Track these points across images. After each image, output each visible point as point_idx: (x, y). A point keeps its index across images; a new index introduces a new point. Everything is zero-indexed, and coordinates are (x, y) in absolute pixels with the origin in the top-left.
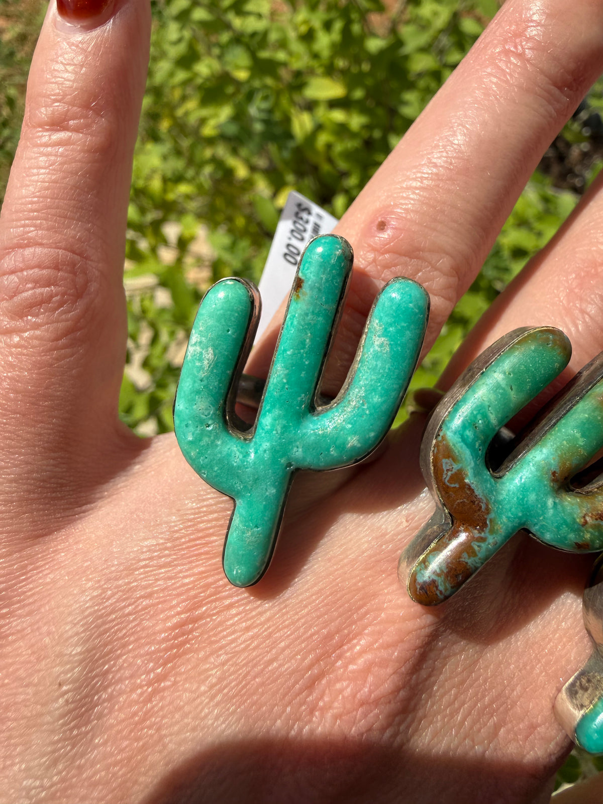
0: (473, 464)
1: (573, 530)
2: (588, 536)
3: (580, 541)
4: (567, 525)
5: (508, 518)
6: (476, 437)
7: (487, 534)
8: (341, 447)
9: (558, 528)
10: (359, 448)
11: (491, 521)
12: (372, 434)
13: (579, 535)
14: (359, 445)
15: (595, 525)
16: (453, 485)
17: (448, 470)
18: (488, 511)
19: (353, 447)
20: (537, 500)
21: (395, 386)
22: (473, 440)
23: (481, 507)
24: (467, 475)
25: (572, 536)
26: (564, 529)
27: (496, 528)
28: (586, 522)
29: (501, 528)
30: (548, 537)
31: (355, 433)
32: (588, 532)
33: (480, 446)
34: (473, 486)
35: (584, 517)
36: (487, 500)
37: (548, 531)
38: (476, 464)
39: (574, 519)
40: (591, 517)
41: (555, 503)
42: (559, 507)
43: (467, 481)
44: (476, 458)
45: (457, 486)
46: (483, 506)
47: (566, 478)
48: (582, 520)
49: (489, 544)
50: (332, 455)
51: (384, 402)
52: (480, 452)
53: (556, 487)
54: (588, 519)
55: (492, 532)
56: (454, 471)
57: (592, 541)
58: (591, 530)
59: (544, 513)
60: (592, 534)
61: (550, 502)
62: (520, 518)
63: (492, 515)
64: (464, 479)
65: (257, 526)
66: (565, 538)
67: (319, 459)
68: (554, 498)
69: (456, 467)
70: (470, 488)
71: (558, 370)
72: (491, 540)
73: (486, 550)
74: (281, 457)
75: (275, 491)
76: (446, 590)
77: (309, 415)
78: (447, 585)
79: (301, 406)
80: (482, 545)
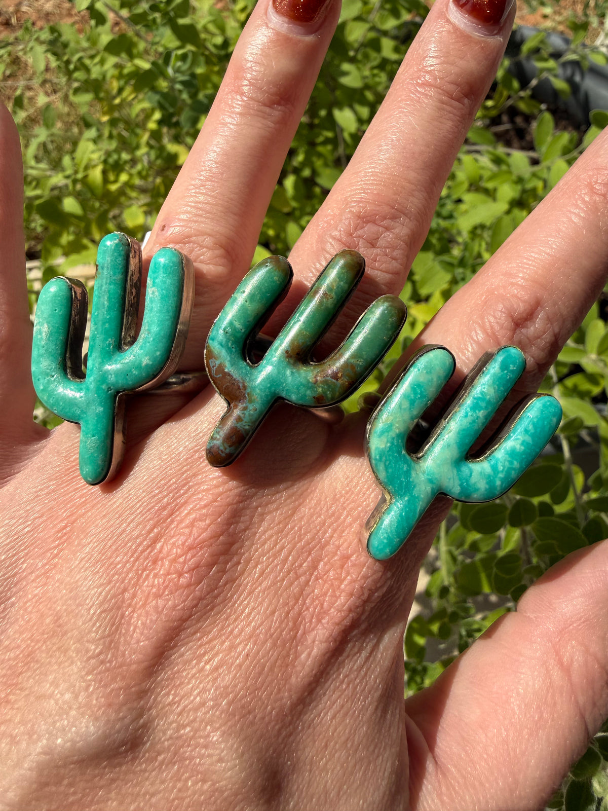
0: (229, 358)
1: (309, 388)
2: (320, 390)
3: (316, 396)
4: (304, 386)
5: (261, 390)
6: (228, 340)
7: (248, 404)
8: (139, 367)
9: (298, 389)
10: (152, 365)
11: (248, 394)
12: (158, 353)
13: (314, 391)
14: (151, 363)
15: (323, 381)
16: (218, 376)
17: (213, 367)
18: (245, 388)
19: (147, 365)
20: (279, 373)
21: (167, 317)
22: (226, 341)
23: (239, 386)
24: (225, 366)
25: (308, 392)
26: (302, 390)
27: (253, 398)
28: (316, 381)
29: (257, 398)
30: (293, 397)
31: (146, 355)
32: (319, 387)
33: (232, 344)
34: (232, 373)
35: (315, 377)
36: (243, 381)
37: (293, 393)
38: (231, 358)
39: (308, 380)
40: (320, 376)
41: (292, 372)
42: (296, 374)
43: (226, 370)
44: (231, 353)
45: (221, 375)
46: (241, 385)
47: (298, 354)
48: (314, 380)
49: (250, 410)
50: (135, 374)
51: (160, 330)
52: (234, 350)
53: (292, 361)
54: (319, 378)
55: (251, 401)
56: (217, 365)
57: (324, 393)
58: (321, 385)
59: (285, 381)
60: (322, 388)
61: (288, 372)
62: (270, 388)
63: (248, 390)
64: (224, 370)
65: (93, 436)
66: (305, 395)
67: (127, 379)
68: (292, 369)
69: (218, 362)
70: (229, 375)
71: (278, 282)
72: (251, 407)
73: (250, 415)
74: (102, 384)
75: (102, 409)
76: (225, 449)
77: (118, 353)
78: (225, 445)
79: (109, 347)
80: (245, 412)
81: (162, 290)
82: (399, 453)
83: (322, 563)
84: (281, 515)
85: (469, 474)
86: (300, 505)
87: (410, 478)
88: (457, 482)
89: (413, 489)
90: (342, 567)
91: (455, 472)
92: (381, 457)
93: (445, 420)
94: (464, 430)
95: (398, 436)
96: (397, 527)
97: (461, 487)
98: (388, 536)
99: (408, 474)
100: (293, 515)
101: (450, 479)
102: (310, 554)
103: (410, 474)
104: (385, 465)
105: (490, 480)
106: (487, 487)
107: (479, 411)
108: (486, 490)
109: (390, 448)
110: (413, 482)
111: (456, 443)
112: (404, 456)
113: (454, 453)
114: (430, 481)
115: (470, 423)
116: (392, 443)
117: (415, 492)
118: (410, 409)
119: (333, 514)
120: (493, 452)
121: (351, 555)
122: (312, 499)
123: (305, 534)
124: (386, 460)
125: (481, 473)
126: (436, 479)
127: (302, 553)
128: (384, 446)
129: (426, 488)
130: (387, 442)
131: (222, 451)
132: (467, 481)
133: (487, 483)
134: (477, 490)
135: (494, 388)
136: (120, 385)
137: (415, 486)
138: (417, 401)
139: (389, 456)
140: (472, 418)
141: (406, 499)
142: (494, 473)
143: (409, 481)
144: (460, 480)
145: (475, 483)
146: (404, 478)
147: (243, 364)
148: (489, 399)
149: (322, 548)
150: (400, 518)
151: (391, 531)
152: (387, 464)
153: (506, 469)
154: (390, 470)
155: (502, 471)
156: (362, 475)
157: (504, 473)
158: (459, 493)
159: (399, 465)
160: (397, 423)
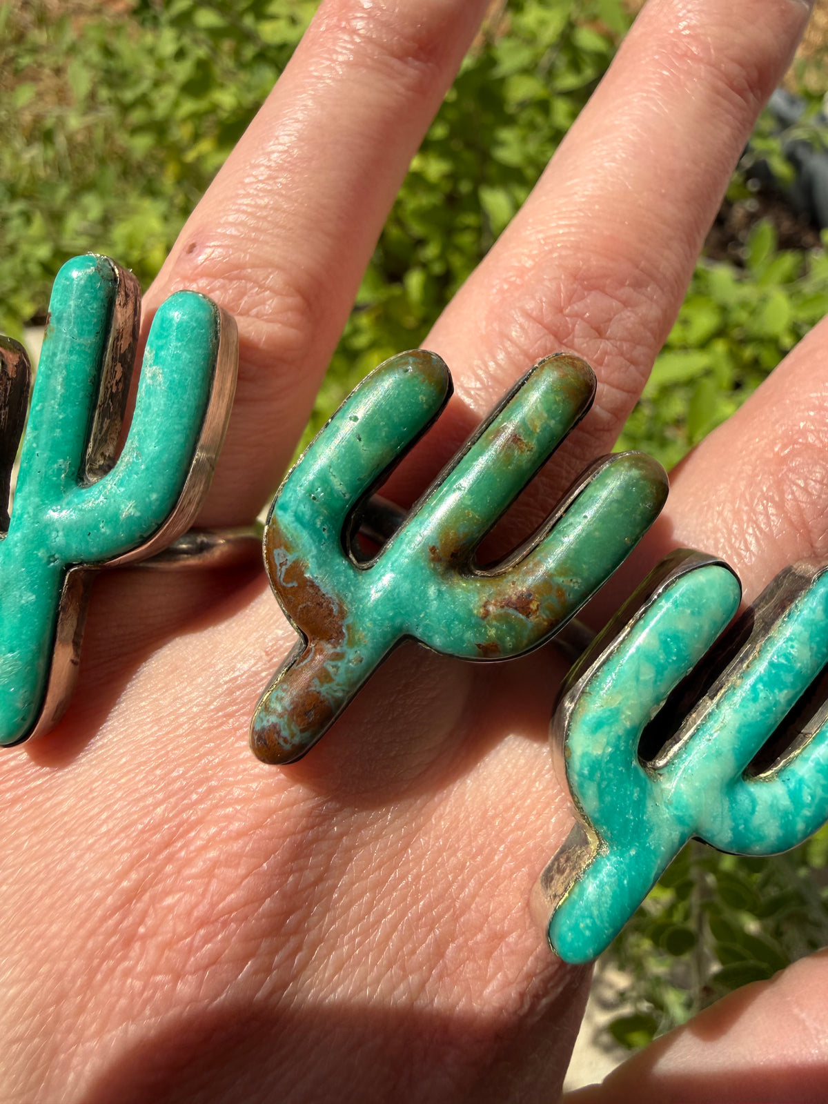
0: (314, 552)
1: (470, 626)
2: (492, 632)
3: (483, 642)
4: (460, 622)
5: (374, 621)
6: (316, 513)
7: (345, 648)
8: (113, 520)
9: (448, 626)
10: (139, 518)
11: (348, 628)
12: (154, 496)
13: (481, 634)
14: (138, 514)
15: (500, 615)
16: (290, 585)
17: (281, 565)
18: (343, 614)
19: (130, 517)
20: (413, 590)
21: (176, 427)
22: (312, 516)
23: (331, 610)
24: (307, 567)
25: (469, 635)
26: (457, 627)
27: (356, 637)
28: (487, 613)
29: (365, 636)
30: (438, 641)
31: (130, 498)
32: (491, 626)
33: (323, 524)
34: (317, 582)
35: (485, 606)
36: (340, 599)
37: (437, 633)
38: (319, 551)
39: (470, 611)
40: (495, 605)
41: (439, 591)
42: (447, 596)
43: (307, 575)
44: (320, 541)
45: (295, 584)
46: (335, 609)
47: (453, 555)
48: (482, 610)
49: (349, 661)
50: (104, 534)
51: (161, 452)
52: (325, 534)
53: (440, 569)
54: (491, 608)
55: (352, 643)
56: (289, 563)
57: (500, 638)
58: (494, 623)
59: (425, 608)
60: (497, 629)
61: (432, 591)
62: (392, 619)
63: (349, 620)
64: (303, 573)
65: (11, 651)
66: (461, 639)
67: (88, 542)
68: (439, 584)
69: (291, 558)
70: (313, 585)
71: (425, 406)
72: (351, 655)
73: (348, 670)
74: (38, 548)
75: (34, 597)
76: (293, 736)
77: (75, 489)
78: (293, 727)
79: (59, 476)
80: (340, 664)
81: (172, 371)
82: (627, 764)
83: (452, 946)
84: (381, 850)
85: (750, 809)
86: (419, 829)
87: (644, 813)
88: (728, 823)
89: (647, 835)
90: (488, 955)
91: (726, 804)
92: (593, 770)
93: (712, 698)
94: (750, 725)
95: (631, 732)
96: (611, 907)
97: (733, 834)
98: (594, 923)
99: (640, 805)
100: (405, 849)
101: (715, 818)
102: (432, 929)
103: (644, 806)
104: (599, 785)
105: (786, 820)
106: (781, 833)
107: (781, 690)
108: (778, 838)
109: (612, 755)
110: (648, 822)
111: (734, 749)
112: (635, 768)
113: (726, 766)
114: (680, 820)
115: (762, 714)
116: (617, 747)
117: (651, 843)
118: (655, 682)
119: (480, 850)
120: (790, 763)
121: (509, 933)
122: (441, 817)
123: (426, 889)
124: (602, 779)
125: (772, 806)
126: (691, 816)
127: (417, 928)
128: (600, 752)
129: (671, 834)
130: (608, 744)
131: (285, 740)
132: (746, 822)
133: (783, 826)
134: (761, 838)
135: (811, 649)
136: (74, 553)
137: (651, 831)
138: (670, 668)
139: (609, 770)
140: (766, 703)
141: (633, 852)
142: (796, 808)
143: (641, 822)
144: (734, 819)
145: (761, 825)
146: (633, 814)
147: (341, 564)
148: (801, 668)
149: (455, 918)
150: (618, 890)
151: (601, 914)
152: (603, 786)
153: (816, 801)
154: (608, 799)
155: (809, 806)
156: (537, 776)
157: (813, 808)
158: (730, 843)
159: (626, 790)
160: (629, 708)
